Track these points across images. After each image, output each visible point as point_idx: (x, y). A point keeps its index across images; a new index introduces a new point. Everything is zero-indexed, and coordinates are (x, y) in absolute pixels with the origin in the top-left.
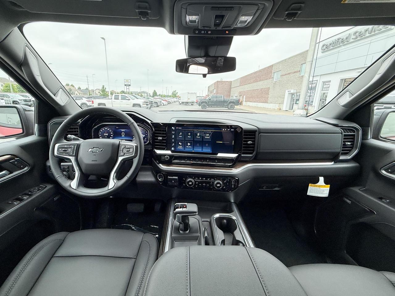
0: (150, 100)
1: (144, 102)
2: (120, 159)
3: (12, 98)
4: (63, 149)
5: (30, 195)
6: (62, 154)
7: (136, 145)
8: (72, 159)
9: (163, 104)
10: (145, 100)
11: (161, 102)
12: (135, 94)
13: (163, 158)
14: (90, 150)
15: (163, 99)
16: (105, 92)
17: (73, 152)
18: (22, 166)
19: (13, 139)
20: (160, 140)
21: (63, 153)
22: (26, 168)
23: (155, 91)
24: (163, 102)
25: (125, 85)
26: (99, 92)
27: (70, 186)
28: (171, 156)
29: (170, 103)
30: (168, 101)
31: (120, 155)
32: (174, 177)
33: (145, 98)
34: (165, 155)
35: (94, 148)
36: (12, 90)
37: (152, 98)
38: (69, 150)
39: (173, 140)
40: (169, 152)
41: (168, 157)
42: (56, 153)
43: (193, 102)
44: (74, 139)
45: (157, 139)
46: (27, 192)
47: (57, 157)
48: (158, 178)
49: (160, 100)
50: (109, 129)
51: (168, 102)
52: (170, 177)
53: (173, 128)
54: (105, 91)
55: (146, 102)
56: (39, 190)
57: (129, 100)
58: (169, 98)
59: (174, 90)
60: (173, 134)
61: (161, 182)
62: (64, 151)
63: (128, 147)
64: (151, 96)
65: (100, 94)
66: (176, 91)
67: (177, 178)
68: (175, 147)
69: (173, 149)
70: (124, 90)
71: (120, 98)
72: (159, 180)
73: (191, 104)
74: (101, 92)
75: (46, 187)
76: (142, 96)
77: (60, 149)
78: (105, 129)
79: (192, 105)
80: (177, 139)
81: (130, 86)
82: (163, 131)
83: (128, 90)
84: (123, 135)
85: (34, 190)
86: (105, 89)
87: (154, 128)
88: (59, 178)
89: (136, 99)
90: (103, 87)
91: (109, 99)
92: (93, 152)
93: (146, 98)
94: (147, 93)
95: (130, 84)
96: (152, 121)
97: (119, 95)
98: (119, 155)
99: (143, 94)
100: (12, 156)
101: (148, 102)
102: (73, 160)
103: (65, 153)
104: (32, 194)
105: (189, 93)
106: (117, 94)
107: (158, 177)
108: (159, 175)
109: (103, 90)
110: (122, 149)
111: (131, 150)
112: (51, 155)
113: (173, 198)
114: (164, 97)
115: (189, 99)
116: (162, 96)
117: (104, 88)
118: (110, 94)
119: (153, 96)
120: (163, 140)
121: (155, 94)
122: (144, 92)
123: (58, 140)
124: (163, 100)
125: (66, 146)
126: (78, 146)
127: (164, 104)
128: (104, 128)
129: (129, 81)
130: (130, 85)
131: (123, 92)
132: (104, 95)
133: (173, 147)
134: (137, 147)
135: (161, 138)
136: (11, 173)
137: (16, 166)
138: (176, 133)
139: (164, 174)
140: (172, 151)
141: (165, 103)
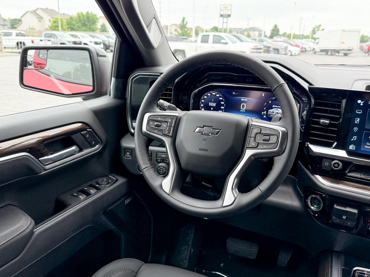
0: (265, 43)
1: (254, 49)
2: (248, 153)
3: (60, 38)
4: (156, 123)
5: (98, 189)
6: (153, 131)
7: (284, 129)
8: (167, 141)
9: (289, 54)
10: (256, 45)
11: (286, 48)
12: (237, 33)
13: (327, 164)
14: (197, 130)
15: (292, 42)
16: (186, 30)
17: (170, 129)
18: (93, 143)
19: (79, 99)
20: (324, 125)
21: (155, 129)
22: (97, 146)
23: (276, 26)
24: (290, 48)
25: (221, 16)
26: (176, 30)
27: (161, 186)
28: (346, 163)
29: (306, 51)
30: (301, 45)
31: (250, 146)
32: (348, 209)
33: (255, 40)
34: (332, 158)
35: (204, 126)
36: (60, 28)
37: (270, 41)
38: (164, 125)
39: (356, 129)
40: (342, 153)
41: (340, 164)
42: (144, 129)
43: (349, 50)
44: (170, 108)
45: (318, 123)
46: (93, 183)
47: (145, 135)
48: (309, 204)
49: (285, 45)
50: (218, 95)
51: (302, 48)
52: (338, 207)
53: (359, 101)
54: (186, 27)
55: (258, 49)
56: (108, 183)
57: (226, 43)
58: (304, 41)
59: (318, 25)
60: (358, 116)
61: (315, 212)
62: (157, 126)
63: (268, 132)
64: (266, 36)
65: (176, 33)
66: (320, 26)
67: (355, 211)
68: (358, 144)
69: (352, 147)
70: (217, 26)
71: (211, 39)
72: (312, 208)
73: (342, 54)
74: (178, 29)
75: (117, 180)
76: (249, 36)
77: (151, 123)
78: (211, 94)
79: (346, 55)
80: (366, 127)
81: (229, 18)
82: (333, 106)
83: (225, 25)
84: (243, 107)
85: (102, 181)
86: (187, 23)
87: (315, 99)
88: (146, 170)
89: (238, 42)
90: (183, 21)
91: (191, 42)
92: (202, 134)
93: (257, 40)
94: (260, 31)
95: (229, 13)
96: (310, 84)
97: (209, 36)
98: (247, 145)
99: (251, 33)
100: (85, 125)
101: (261, 49)
102: (168, 143)
103: (159, 130)
104: (99, 187)
105: (344, 31)
106: (206, 32)
107: (309, 201)
108: (312, 198)
109: (183, 26)
110: (253, 135)
111: (273, 139)
112: (138, 132)
113: (337, 252)
114: (294, 38)
115: (343, 43)
116: (289, 36)
117: (185, 23)
118: (193, 33)
119: (271, 37)
120: (330, 125)
121: (275, 32)
122: (253, 29)
123: (149, 108)
124: (291, 44)
125: (159, 119)
126: (178, 120)
127: (293, 54)
128: (211, 92)
129: (230, 8)
130: (229, 16)
131: (216, 29)
132: (183, 35)
133: (353, 143)
134: (285, 135)
135: (326, 121)
136: (81, 150)
137: (87, 140)
138: (364, 113)
139: (324, 199)
140: (349, 153)
141: (295, 50)
